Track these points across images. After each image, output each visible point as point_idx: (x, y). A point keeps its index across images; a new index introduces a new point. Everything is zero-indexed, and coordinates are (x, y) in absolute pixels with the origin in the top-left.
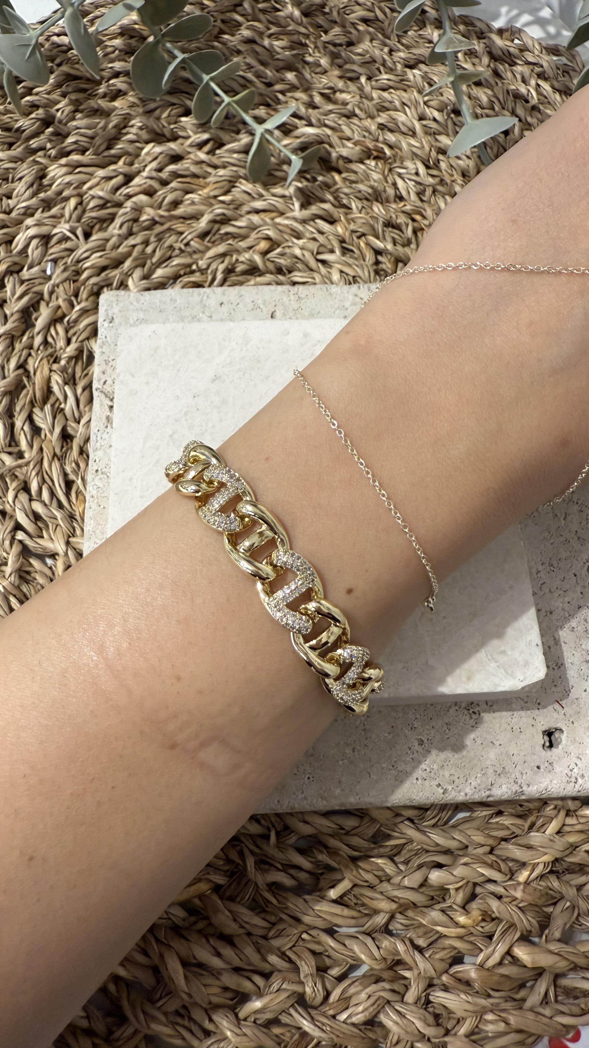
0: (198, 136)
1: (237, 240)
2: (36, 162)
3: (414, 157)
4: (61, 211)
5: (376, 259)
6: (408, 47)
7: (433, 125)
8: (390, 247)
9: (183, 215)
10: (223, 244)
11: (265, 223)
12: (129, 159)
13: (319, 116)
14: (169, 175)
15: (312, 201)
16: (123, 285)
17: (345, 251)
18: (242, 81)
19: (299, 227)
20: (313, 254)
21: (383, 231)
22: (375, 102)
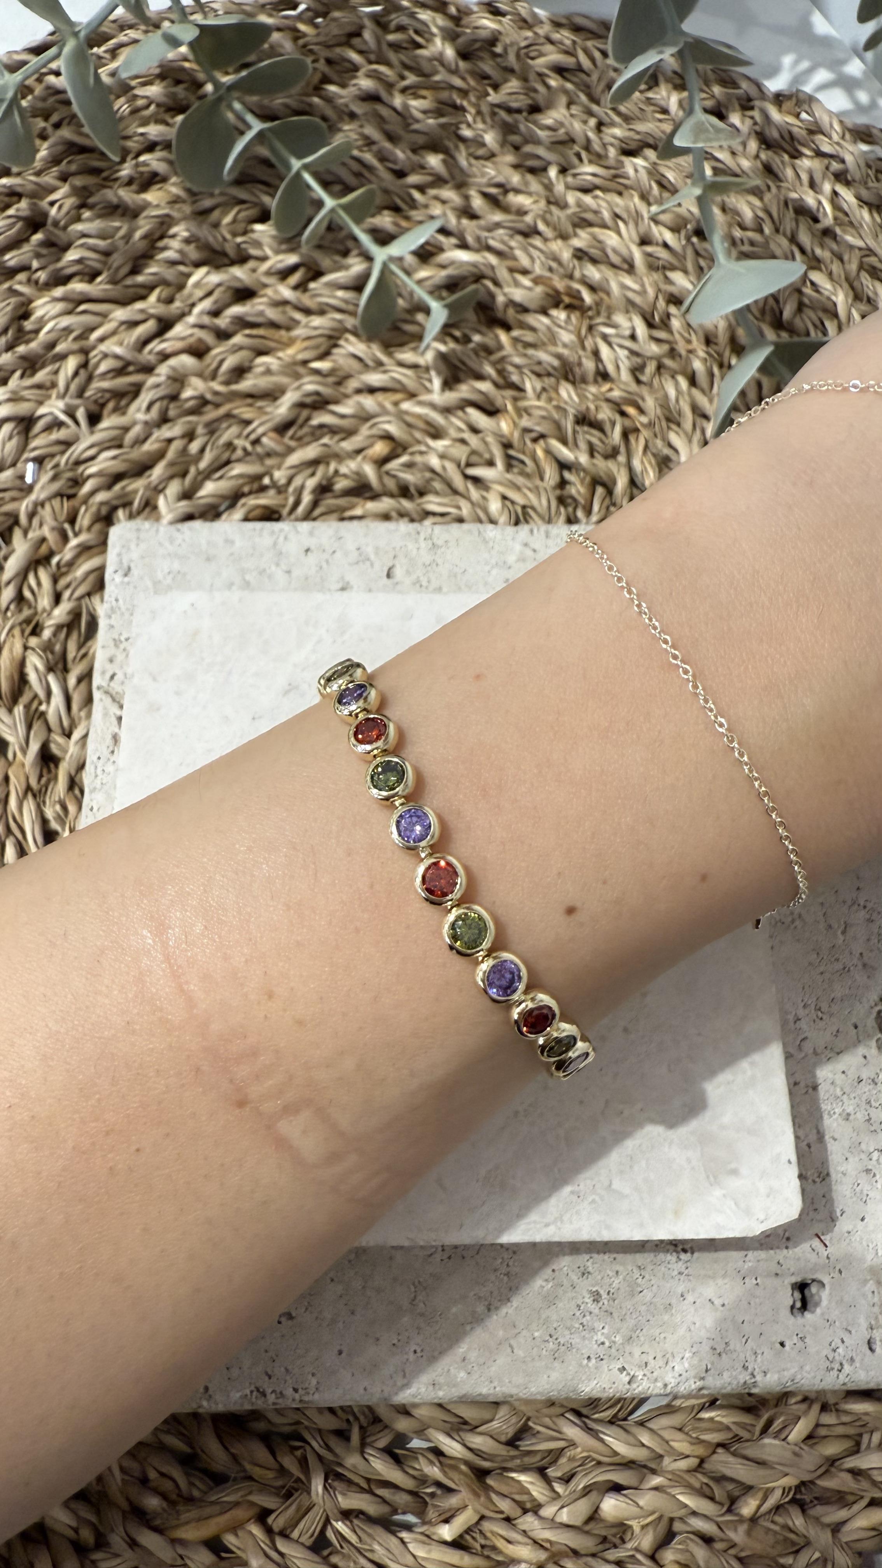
0: (280, 257)
1: (337, 438)
2: (12, 292)
3: (631, 309)
4: (53, 377)
5: (562, 477)
6: (627, 119)
7: (663, 254)
8: (583, 459)
9: (254, 391)
10: (315, 444)
11: (385, 412)
12: (166, 292)
13: (479, 232)
14: (232, 323)
15: (462, 375)
16: (149, 507)
17: (510, 462)
18: (355, 166)
19: (438, 418)
20: (459, 466)
21: (575, 432)
22: (569, 211)
